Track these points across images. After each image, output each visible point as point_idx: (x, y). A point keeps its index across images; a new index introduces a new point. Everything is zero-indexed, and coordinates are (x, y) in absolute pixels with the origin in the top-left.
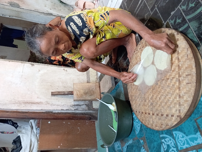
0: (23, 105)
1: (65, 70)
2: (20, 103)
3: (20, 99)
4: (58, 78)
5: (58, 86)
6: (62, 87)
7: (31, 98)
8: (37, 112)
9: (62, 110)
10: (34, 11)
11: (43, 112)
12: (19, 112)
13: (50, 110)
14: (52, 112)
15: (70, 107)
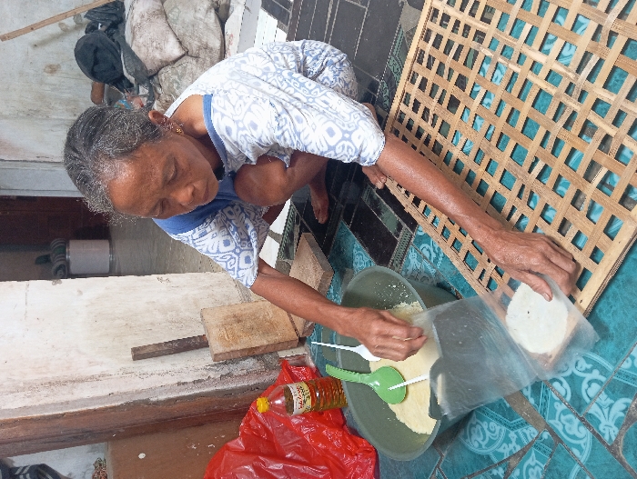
0: (45, 392)
1: (164, 279)
2: (31, 387)
3: (31, 377)
4: (148, 303)
5: (152, 324)
6: (164, 324)
7: (68, 368)
8: (95, 410)
9: (179, 384)
10: (35, 162)
11: (115, 407)
12: (32, 420)
13: (138, 392)
14: (147, 402)
15: (205, 373)
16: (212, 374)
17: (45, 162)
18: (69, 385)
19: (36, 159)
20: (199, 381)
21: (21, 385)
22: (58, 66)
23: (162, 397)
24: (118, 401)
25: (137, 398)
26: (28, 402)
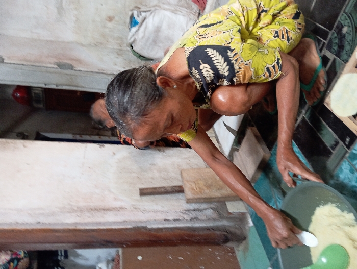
0: (88, 214)
1: (162, 150)
5: (152, 178)
7: (103, 201)
8: (115, 229)
9: (165, 220)
10: (97, 73)
11: (127, 229)
12: (79, 230)
13: (141, 222)
14: (145, 228)
15: (181, 214)
16: (186, 217)
17: (103, 73)
18: (102, 211)
19: (98, 71)
20: (178, 220)
21: (76, 208)
22: (114, 18)
23: (155, 226)
24: (128, 225)
25: (140, 225)
26: (78, 220)
